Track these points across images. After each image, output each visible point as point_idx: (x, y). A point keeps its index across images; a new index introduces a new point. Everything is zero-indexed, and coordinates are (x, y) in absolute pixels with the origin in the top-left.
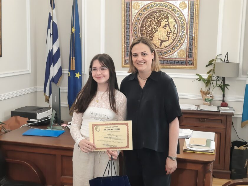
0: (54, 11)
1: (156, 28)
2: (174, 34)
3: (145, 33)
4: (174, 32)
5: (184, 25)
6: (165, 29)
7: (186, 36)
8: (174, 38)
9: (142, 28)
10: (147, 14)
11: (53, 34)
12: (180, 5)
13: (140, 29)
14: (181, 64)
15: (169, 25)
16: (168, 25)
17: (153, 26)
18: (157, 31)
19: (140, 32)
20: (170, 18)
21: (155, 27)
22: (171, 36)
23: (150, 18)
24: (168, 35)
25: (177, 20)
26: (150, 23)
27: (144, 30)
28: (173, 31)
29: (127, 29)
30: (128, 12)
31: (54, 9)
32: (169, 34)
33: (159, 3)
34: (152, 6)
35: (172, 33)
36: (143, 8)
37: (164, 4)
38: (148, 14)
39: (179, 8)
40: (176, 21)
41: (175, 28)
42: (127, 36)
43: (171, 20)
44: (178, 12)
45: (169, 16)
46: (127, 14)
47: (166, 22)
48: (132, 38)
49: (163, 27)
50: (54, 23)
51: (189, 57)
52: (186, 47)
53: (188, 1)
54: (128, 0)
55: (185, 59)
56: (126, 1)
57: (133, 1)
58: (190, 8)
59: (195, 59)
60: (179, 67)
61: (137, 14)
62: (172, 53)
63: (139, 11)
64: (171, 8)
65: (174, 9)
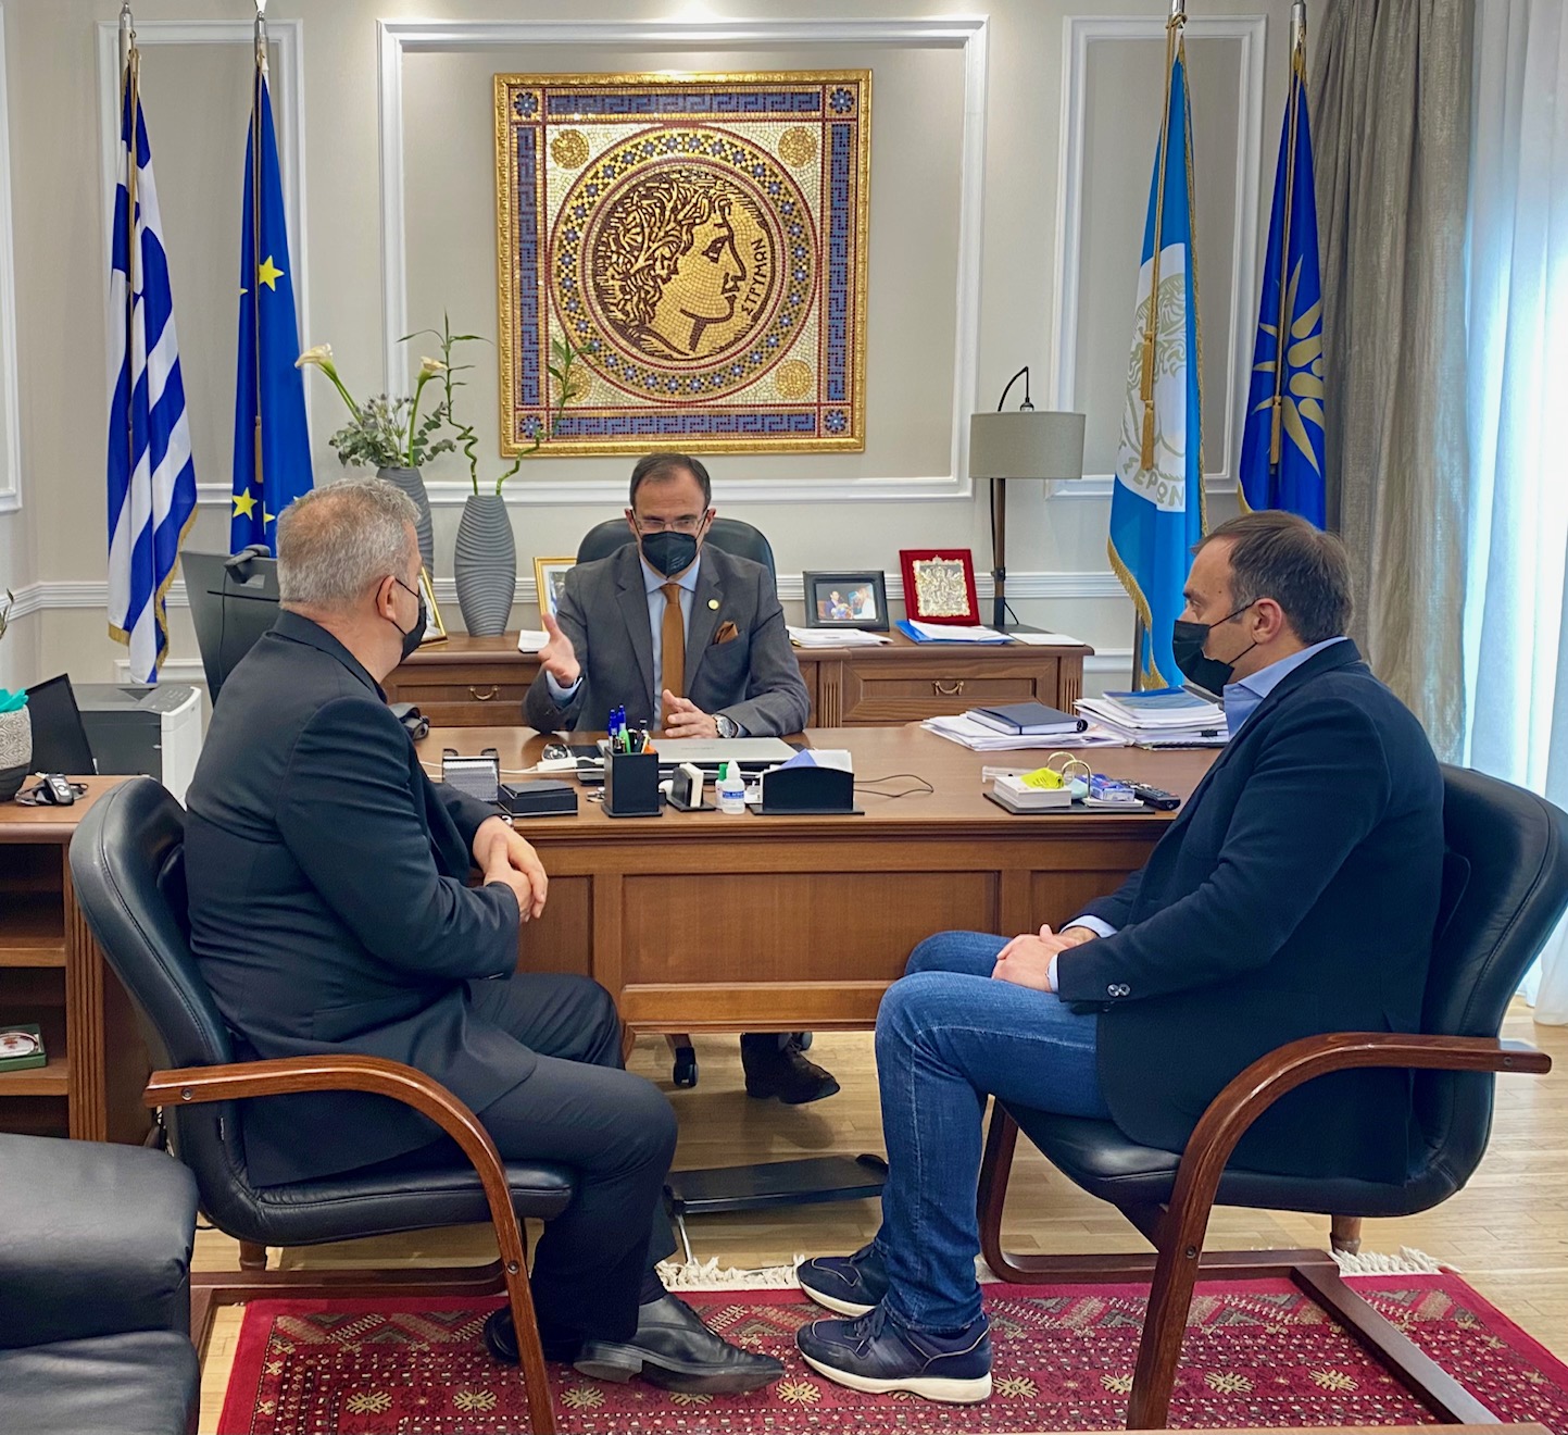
0: (147, 174)
3: (617, 284)
8: (756, 307)
9: (599, 257)
10: (626, 187)
11: (143, 294)
13: (589, 264)
14: (793, 429)
19: (590, 281)
23: (639, 206)
29: (526, 265)
30: (531, 179)
31: (150, 168)
32: (735, 288)
34: (650, 149)
35: (749, 281)
38: (630, 190)
39: (779, 160)
42: (527, 301)
46: (525, 188)
48: (551, 307)
50: (148, 235)
51: (833, 395)
52: (817, 348)
53: (820, 124)
54: (524, 118)
55: (811, 405)
56: (517, 124)
57: (550, 123)
58: (828, 158)
59: (857, 405)
60: (784, 446)
61: (572, 189)
62: (752, 377)
63: (583, 175)
64: (739, 156)
65: (755, 162)
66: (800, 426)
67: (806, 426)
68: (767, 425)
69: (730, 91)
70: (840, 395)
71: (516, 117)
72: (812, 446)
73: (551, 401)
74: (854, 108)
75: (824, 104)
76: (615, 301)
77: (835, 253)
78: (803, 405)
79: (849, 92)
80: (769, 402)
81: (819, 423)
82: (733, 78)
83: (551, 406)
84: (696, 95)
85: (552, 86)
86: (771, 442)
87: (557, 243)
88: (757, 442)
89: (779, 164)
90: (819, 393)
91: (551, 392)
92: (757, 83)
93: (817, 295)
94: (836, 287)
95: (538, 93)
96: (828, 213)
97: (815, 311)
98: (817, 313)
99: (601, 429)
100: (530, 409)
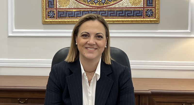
51: (148, 4)
55: (141, 8)
59: (157, 8)
60: (132, 21)
66: (137, 14)
67: (139, 15)
68: (126, 14)
70: (151, 5)
72: (142, 21)
73: (57, 6)
78: (138, 8)
80: (127, 7)
81: (144, 14)
83: (57, 8)
86: (128, 20)
88: (123, 20)
90: (144, 4)
91: (57, 3)
99: (73, 15)
100: (51, 9)
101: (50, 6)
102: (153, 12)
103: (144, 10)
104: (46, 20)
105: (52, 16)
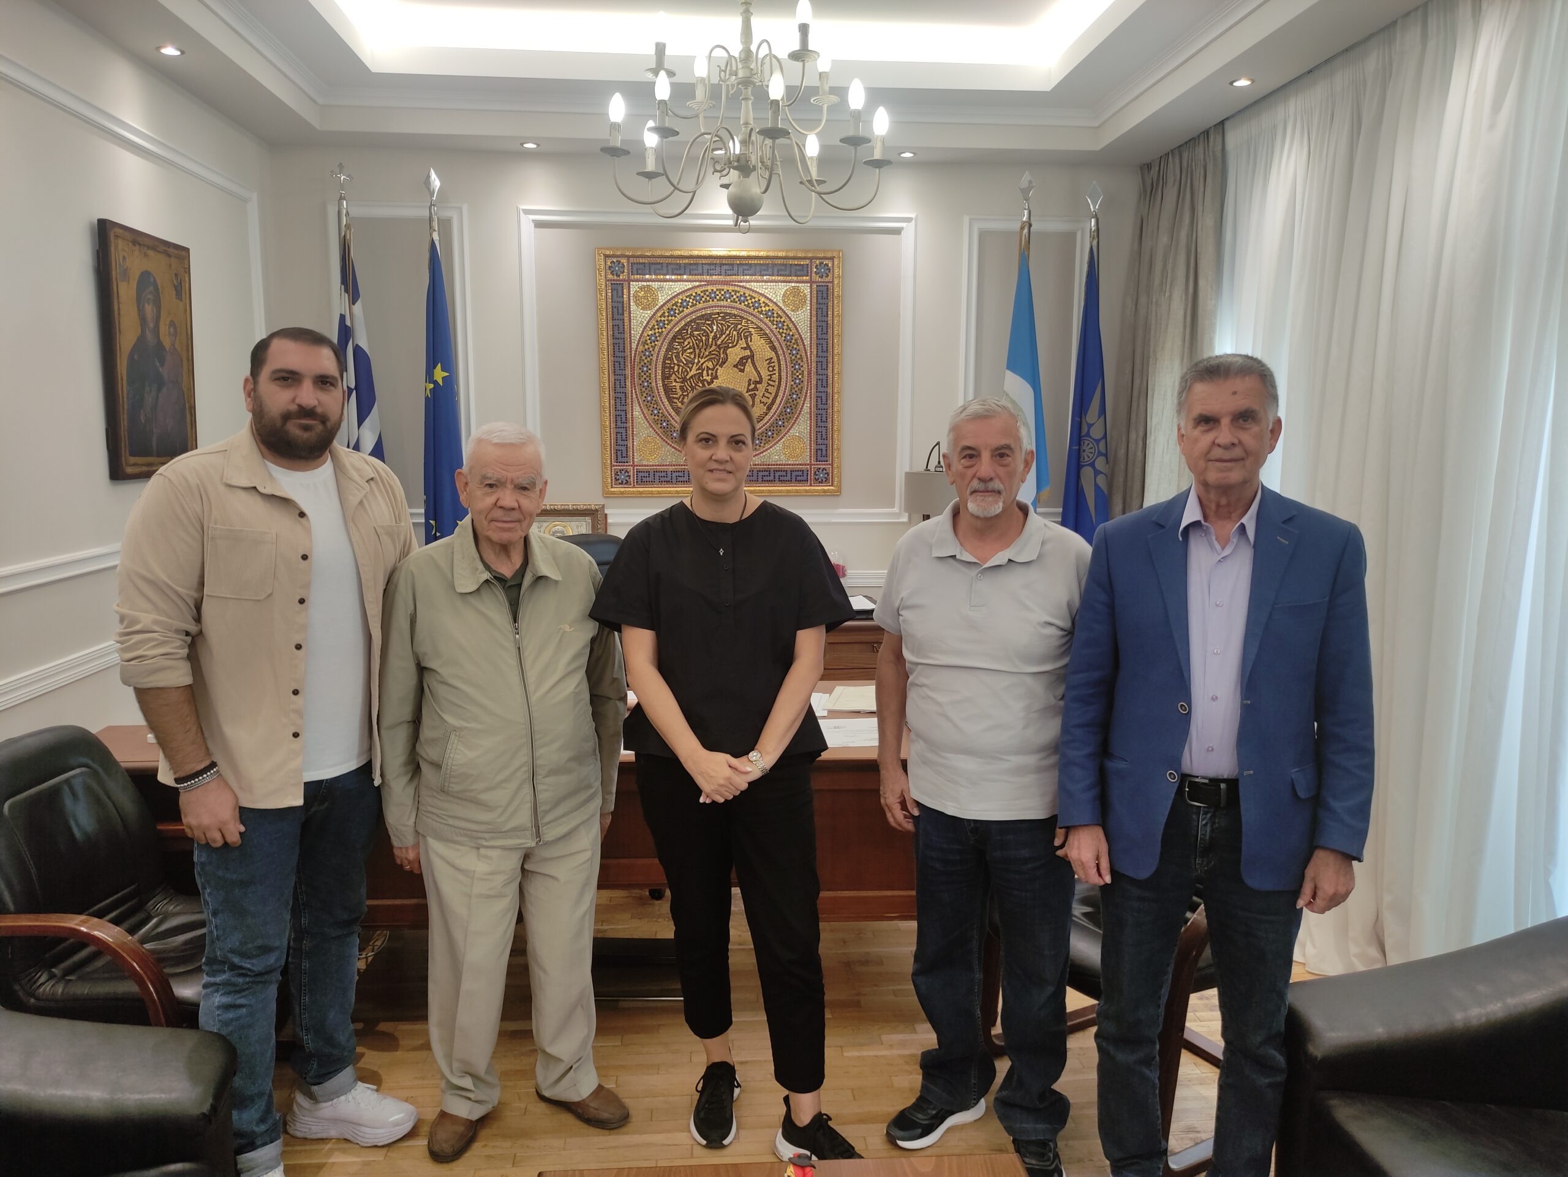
0: (358, 308)
1: (713, 369)
2: (769, 387)
3: (678, 385)
4: (771, 383)
5: (801, 358)
6: (742, 371)
7: (806, 393)
8: (770, 401)
9: (666, 368)
10: (683, 323)
11: (356, 388)
12: (784, 295)
13: (659, 372)
14: (794, 479)
15: (752, 357)
16: (749, 360)
17: (702, 361)
18: (716, 377)
19: (660, 383)
20: (755, 337)
21: (710, 365)
22: (760, 393)
23: (692, 335)
24: (752, 390)
25: (776, 344)
26: (691, 353)
27: (674, 375)
28: (765, 377)
29: (618, 372)
30: (620, 317)
31: (359, 304)
32: (756, 389)
33: (720, 290)
34: (698, 299)
35: (764, 384)
36: (669, 305)
37: (736, 292)
38: (685, 325)
39: (783, 307)
40: (773, 348)
41: (771, 369)
42: (619, 395)
43: (758, 343)
44: (779, 319)
45: (750, 330)
46: (616, 322)
47: (745, 349)
48: (635, 399)
49: (734, 366)
50: (357, 350)
51: (819, 458)
52: (809, 428)
53: (809, 285)
54: (616, 278)
55: (805, 465)
56: (611, 280)
57: (633, 281)
58: (814, 306)
59: (835, 465)
60: (788, 491)
61: (648, 323)
62: (767, 446)
63: (654, 314)
64: (756, 305)
65: (767, 308)
66: (798, 478)
67: (802, 478)
68: (777, 477)
69: (750, 262)
70: (825, 459)
71: (610, 276)
72: (806, 491)
73: (635, 460)
74: (830, 275)
75: (811, 272)
76: (677, 396)
77: (819, 368)
78: (800, 465)
79: (827, 265)
80: (778, 463)
81: (811, 476)
82: (753, 254)
83: (636, 464)
84: (728, 264)
85: (633, 256)
86: (780, 488)
87: (637, 360)
88: (770, 488)
89: (783, 310)
90: (811, 457)
91: (635, 454)
92: (767, 258)
93: (808, 397)
94: (820, 389)
95: (624, 261)
96: (814, 342)
97: (807, 405)
98: (809, 405)
99: (669, 479)
100: (621, 466)
101: (620, 459)
102: (828, 474)
103: (811, 468)
104: (613, 490)
105: (625, 482)
